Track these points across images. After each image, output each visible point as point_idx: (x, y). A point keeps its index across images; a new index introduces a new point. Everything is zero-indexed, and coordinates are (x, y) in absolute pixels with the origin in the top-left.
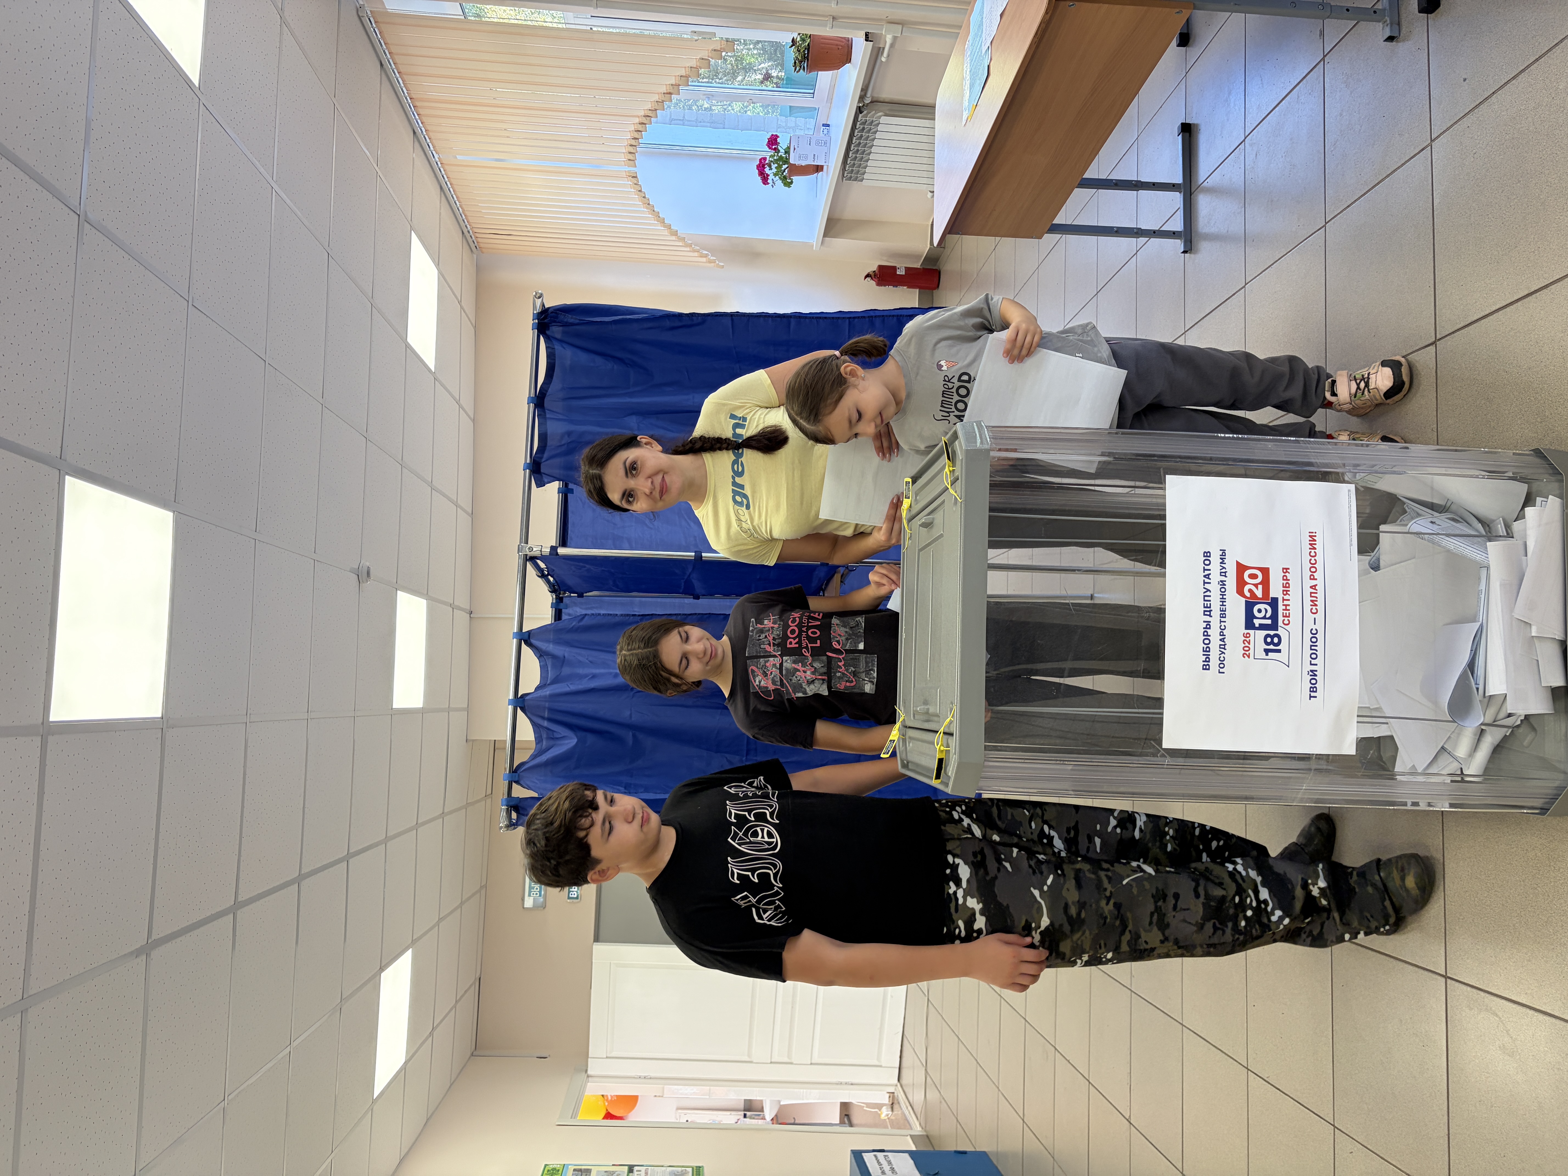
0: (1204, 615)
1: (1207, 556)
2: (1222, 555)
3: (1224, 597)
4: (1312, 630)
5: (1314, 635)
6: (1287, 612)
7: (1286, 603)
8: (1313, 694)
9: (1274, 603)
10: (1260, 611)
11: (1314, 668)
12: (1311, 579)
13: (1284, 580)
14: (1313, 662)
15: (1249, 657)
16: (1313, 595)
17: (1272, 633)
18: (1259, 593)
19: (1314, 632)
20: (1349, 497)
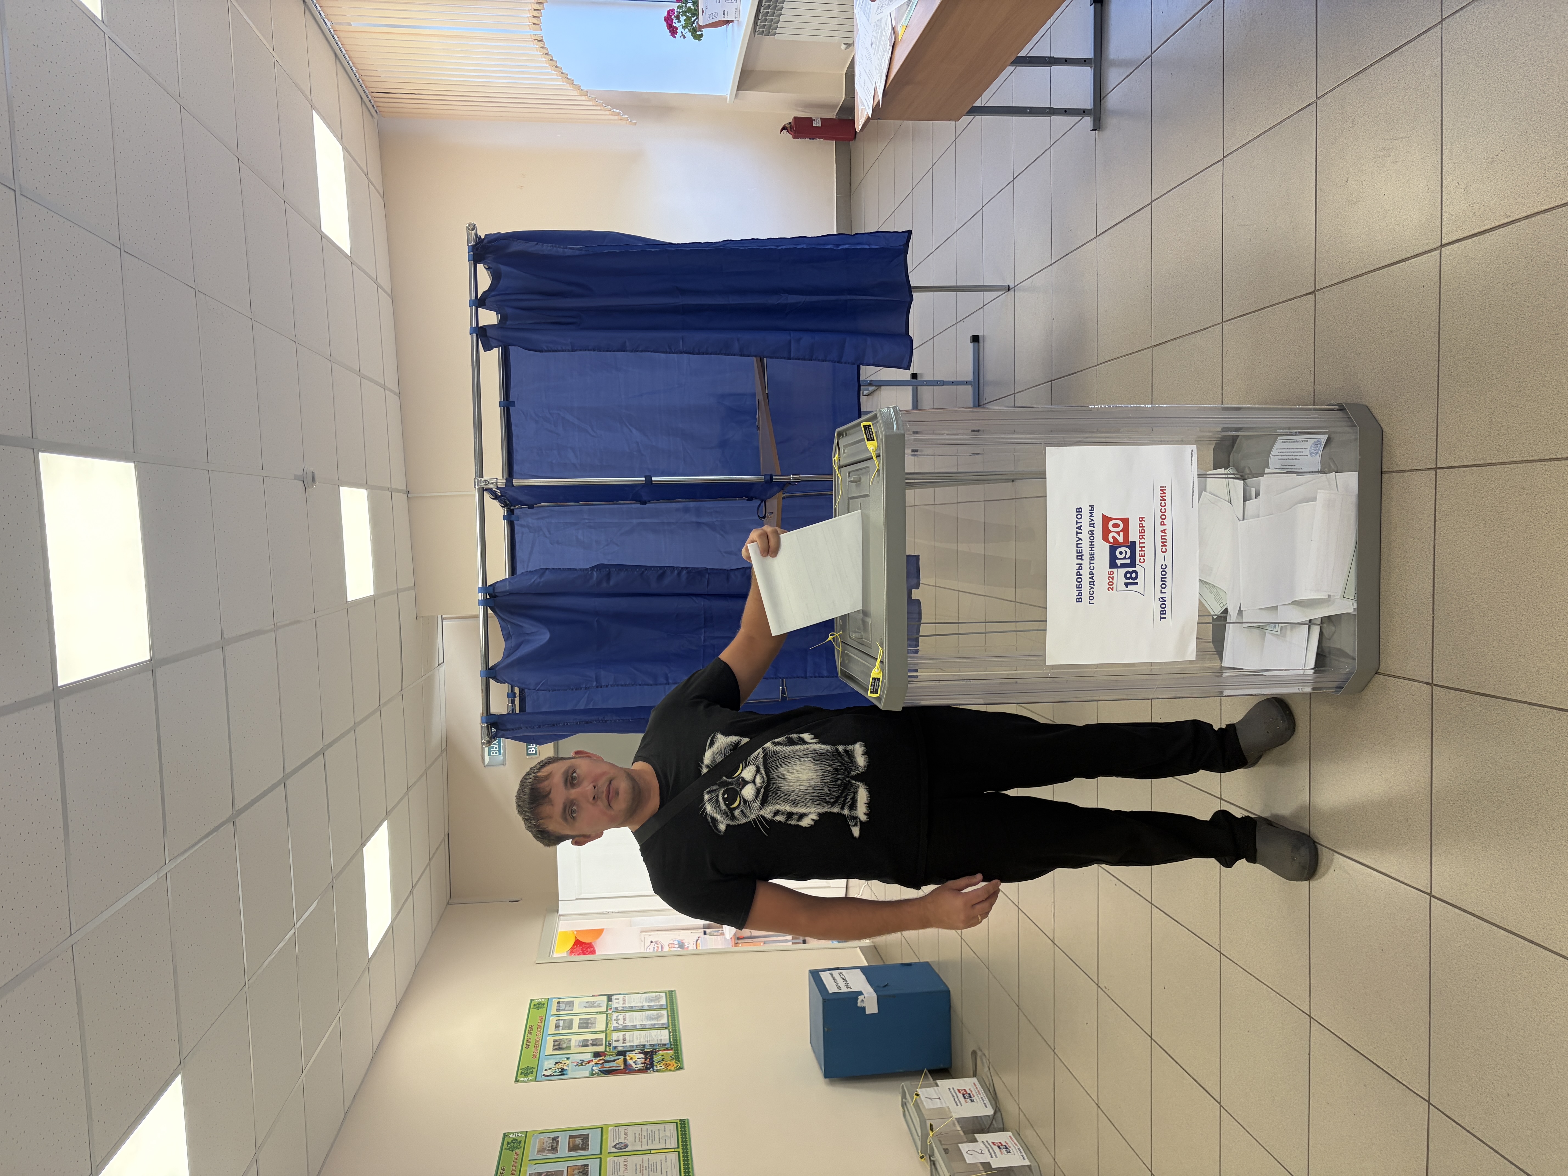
0: (1077, 559)
1: (1079, 512)
2: (1091, 510)
3: (1093, 543)
4: (1162, 565)
5: (1164, 569)
6: (1143, 552)
7: (1142, 545)
8: (1163, 616)
9: (1132, 546)
10: (1121, 553)
11: (1163, 595)
12: (1161, 525)
13: (1140, 527)
14: (1163, 590)
15: (1112, 590)
16: (1163, 537)
17: (1131, 570)
18: (1120, 539)
19: (1164, 567)
20: (1192, 456)
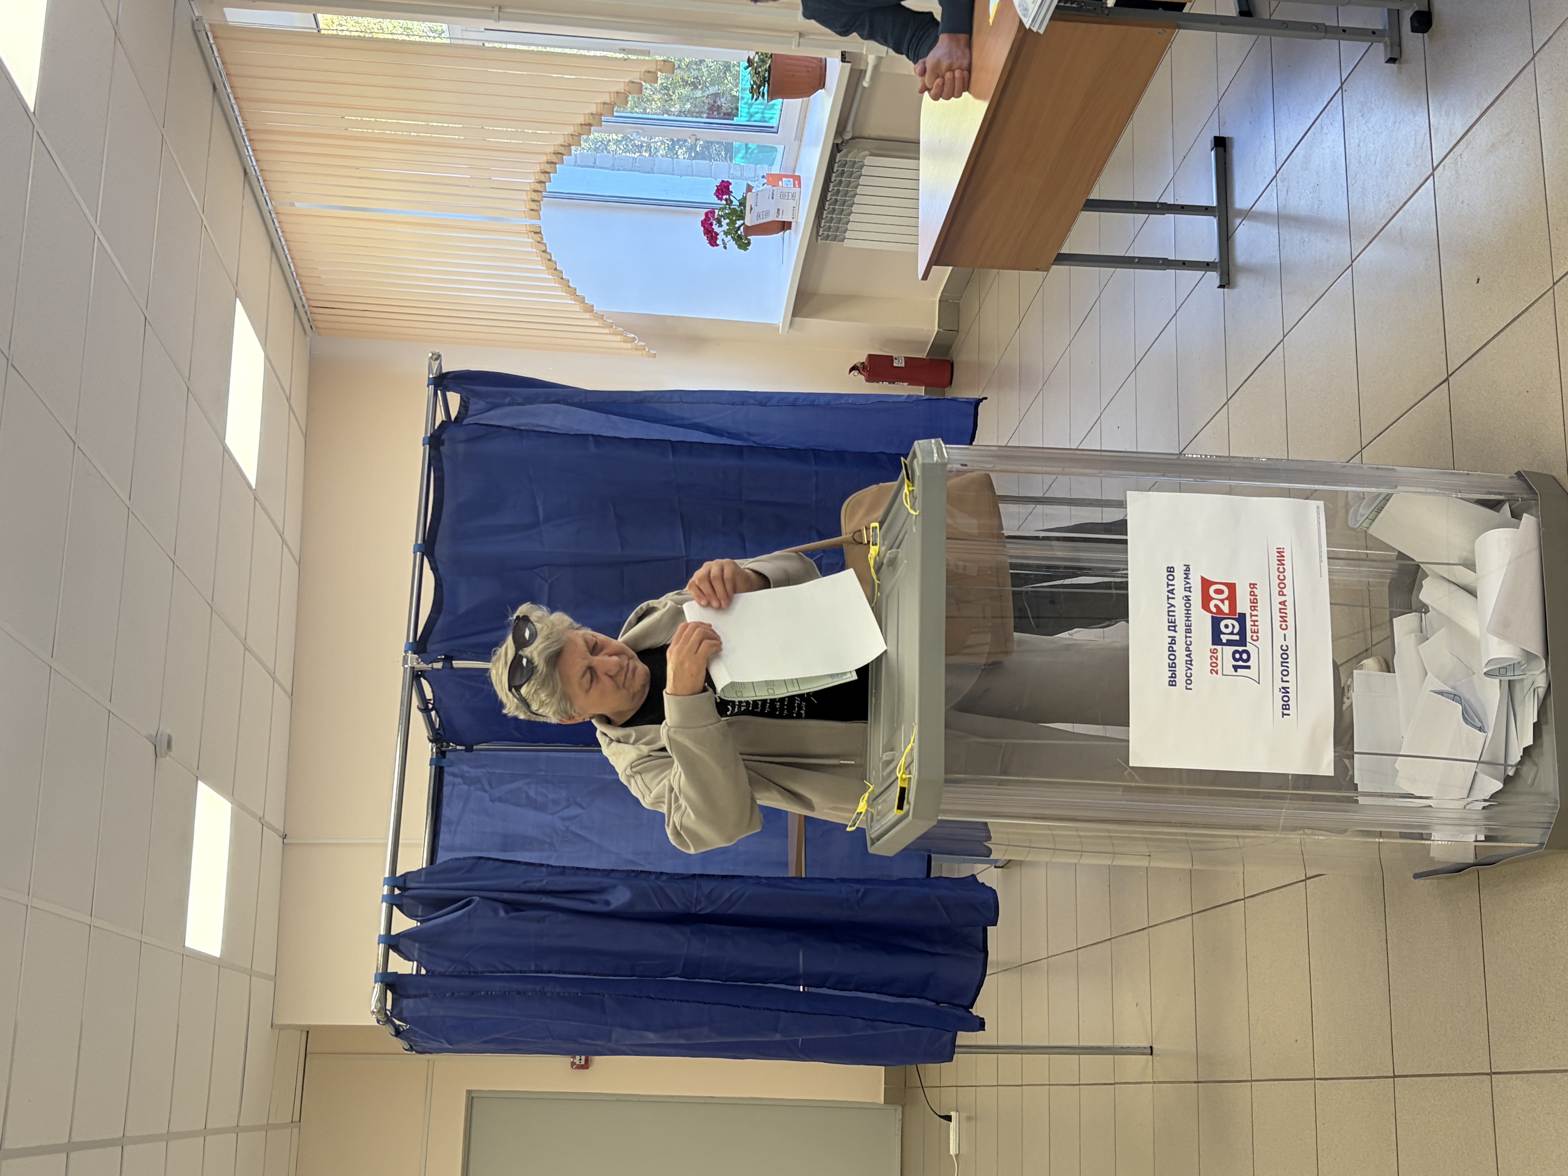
0: (1169, 630)
1: (1171, 572)
2: (1186, 570)
3: (1189, 612)
4: (1282, 646)
5: (1285, 651)
6: (1256, 628)
7: (1254, 618)
8: (1286, 712)
9: (1241, 619)
10: (1227, 626)
11: (1285, 685)
12: (1280, 595)
13: (1251, 595)
14: (1285, 679)
15: (1217, 673)
16: (1282, 611)
17: (1240, 649)
18: (1225, 608)
19: (1285, 648)
20: (1318, 513)
